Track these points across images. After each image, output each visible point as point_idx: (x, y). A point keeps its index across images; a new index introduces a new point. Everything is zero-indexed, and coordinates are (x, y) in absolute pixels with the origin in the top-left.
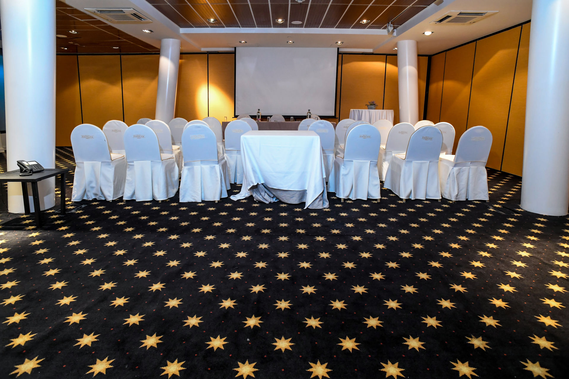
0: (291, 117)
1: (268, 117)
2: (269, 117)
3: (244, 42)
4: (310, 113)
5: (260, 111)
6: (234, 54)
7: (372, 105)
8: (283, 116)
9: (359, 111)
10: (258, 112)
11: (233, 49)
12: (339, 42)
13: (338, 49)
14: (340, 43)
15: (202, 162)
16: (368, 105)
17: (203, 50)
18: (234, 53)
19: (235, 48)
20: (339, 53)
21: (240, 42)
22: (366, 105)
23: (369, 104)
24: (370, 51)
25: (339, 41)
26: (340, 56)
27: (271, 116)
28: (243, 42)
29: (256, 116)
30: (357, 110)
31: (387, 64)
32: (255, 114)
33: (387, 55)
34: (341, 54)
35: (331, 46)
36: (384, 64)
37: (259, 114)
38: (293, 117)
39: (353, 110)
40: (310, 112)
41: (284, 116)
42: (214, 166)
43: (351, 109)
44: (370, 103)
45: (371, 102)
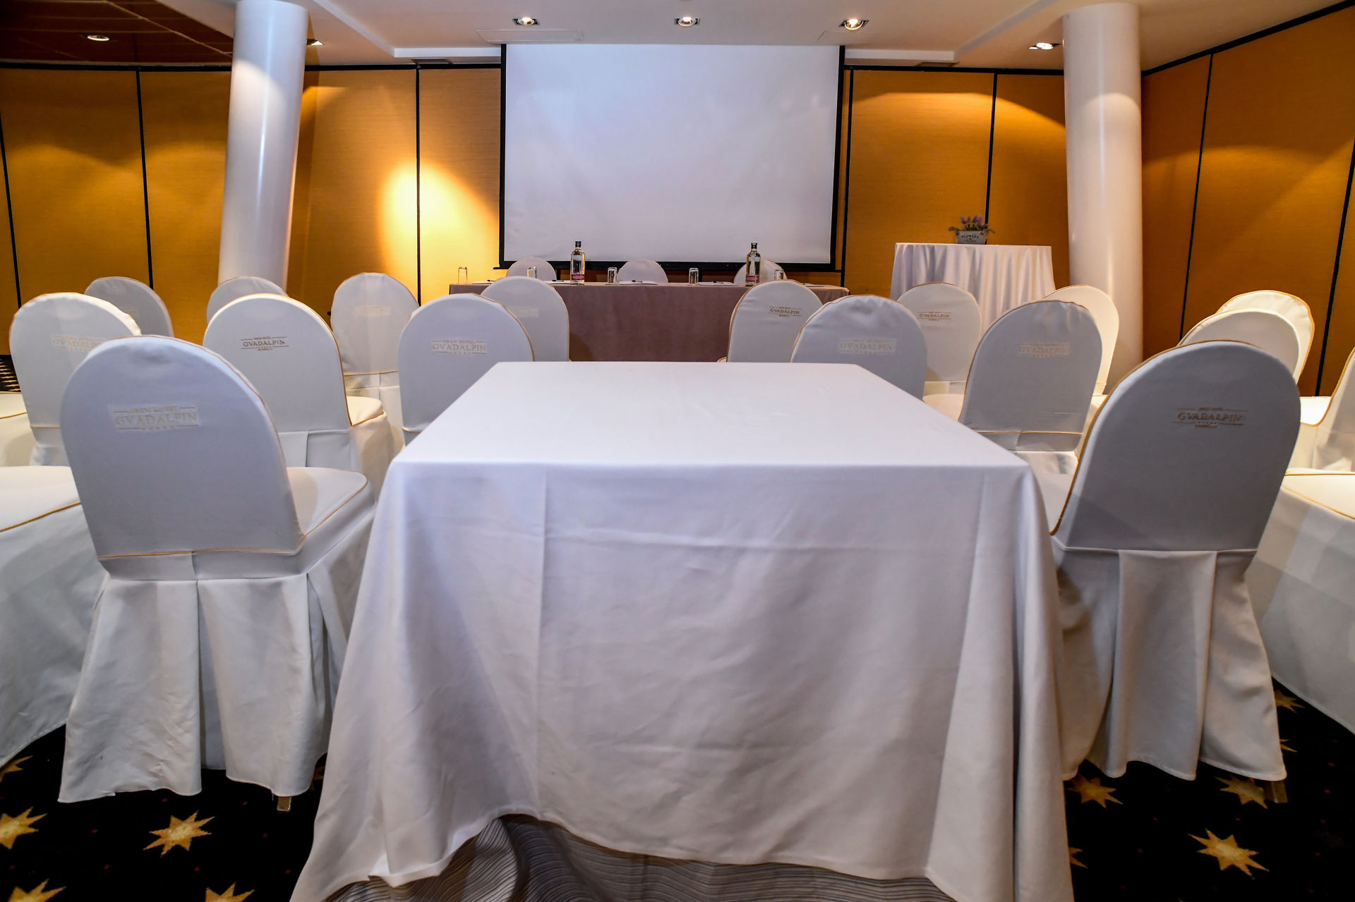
0: (691, 270)
1: (610, 269)
2: (615, 270)
3: (529, 23)
4: (758, 255)
5: (581, 250)
6: (500, 70)
7: (974, 229)
8: (659, 263)
9: (932, 250)
10: (577, 253)
11: (496, 52)
12: (853, 22)
13: (842, 49)
14: (857, 25)
15: (200, 559)
16: (958, 230)
17: (401, 53)
18: (500, 65)
19: (504, 47)
20: (843, 66)
21: (516, 20)
22: (952, 229)
23: (961, 226)
24: (947, 56)
25: (852, 17)
26: (848, 73)
27: (619, 265)
28: (526, 20)
29: (569, 262)
30: (924, 246)
31: (999, 102)
32: (567, 257)
33: (997, 71)
34: (848, 67)
35: (820, 40)
36: (988, 101)
37: (577, 258)
38: (696, 270)
39: (909, 246)
40: (759, 250)
41: (663, 264)
42: (278, 585)
43: (899, 244)
44: (964, 222)
45: (969, 219)
